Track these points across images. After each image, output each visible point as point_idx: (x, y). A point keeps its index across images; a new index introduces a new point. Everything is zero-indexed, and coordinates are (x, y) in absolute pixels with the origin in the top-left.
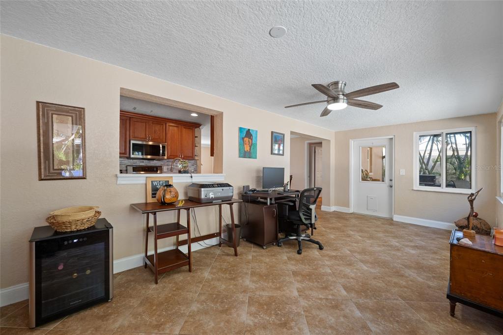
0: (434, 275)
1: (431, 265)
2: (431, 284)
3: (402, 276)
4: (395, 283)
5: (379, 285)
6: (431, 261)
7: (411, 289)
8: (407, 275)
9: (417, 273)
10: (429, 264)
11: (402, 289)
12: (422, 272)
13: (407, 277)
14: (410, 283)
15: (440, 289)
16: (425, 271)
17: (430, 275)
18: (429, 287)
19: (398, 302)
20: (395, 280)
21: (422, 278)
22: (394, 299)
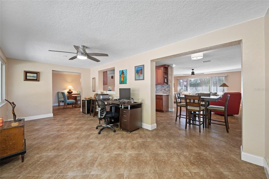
0: (39, 163)
1: (46, 170)
2: (38, 156)
3: (54, 149)
4: (52, 145)
5: (57, 140)
6: (49, 175)
7: (45, 147)
8: (52, 151)
9: (49, 156)
10: (48, 171)
11: (48, 145)
12: (46, 159)
13: (51, 150)
14: (47, 149)
15: (32, 156)
16: (46, 161)
17: (41, 160)
18: (38, 154)
19: (45, 141)
20: (54, 146)
21: (44, 155)
22: (47, 141)
